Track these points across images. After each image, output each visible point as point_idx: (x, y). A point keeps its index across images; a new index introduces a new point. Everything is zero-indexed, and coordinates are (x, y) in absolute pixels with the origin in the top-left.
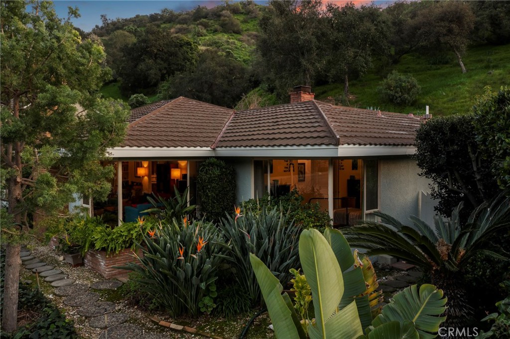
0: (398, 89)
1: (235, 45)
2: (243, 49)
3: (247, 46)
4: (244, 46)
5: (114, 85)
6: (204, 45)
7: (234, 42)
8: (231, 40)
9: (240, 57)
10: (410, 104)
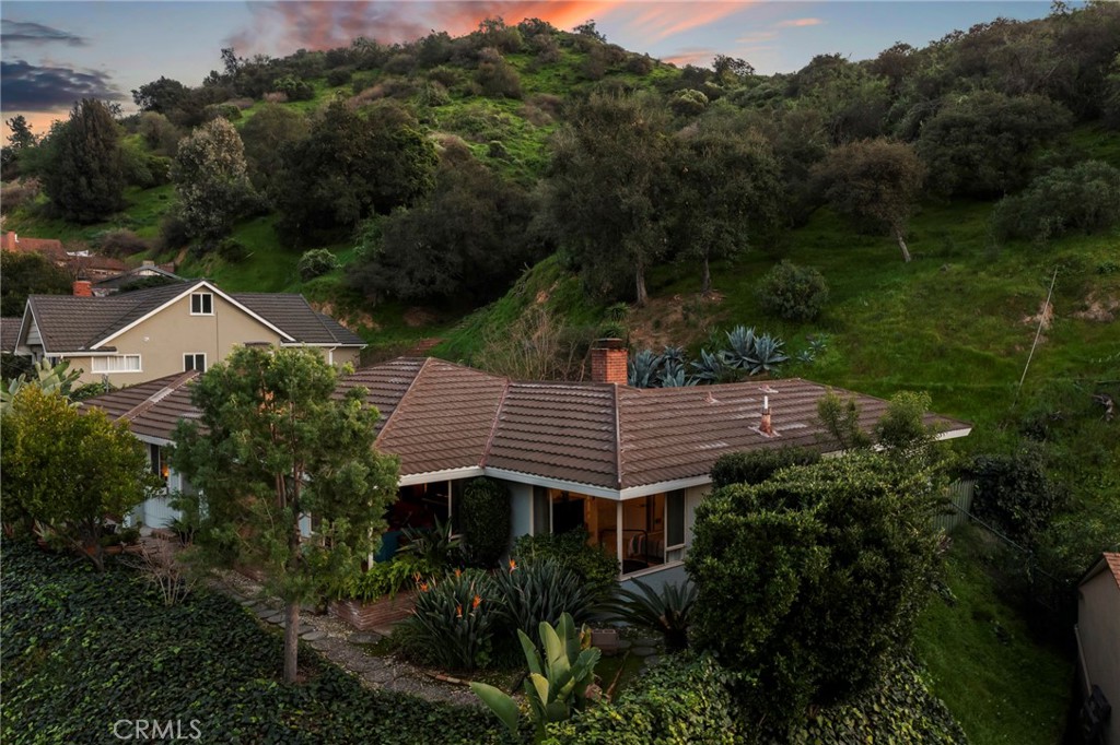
0: (789, 295)
1: (510, 125)
2: (526, 136)
3: (533, 128)
4: (527, 128)
5: (264, 221)
6: (447, 128)
7: (507, 119)
8: (502, 115)
9: (519, 156)
10: (809, 320)
